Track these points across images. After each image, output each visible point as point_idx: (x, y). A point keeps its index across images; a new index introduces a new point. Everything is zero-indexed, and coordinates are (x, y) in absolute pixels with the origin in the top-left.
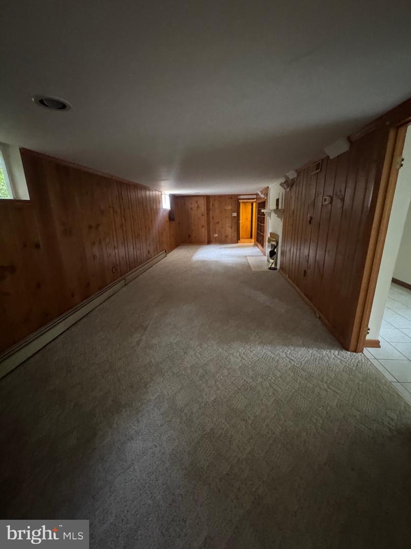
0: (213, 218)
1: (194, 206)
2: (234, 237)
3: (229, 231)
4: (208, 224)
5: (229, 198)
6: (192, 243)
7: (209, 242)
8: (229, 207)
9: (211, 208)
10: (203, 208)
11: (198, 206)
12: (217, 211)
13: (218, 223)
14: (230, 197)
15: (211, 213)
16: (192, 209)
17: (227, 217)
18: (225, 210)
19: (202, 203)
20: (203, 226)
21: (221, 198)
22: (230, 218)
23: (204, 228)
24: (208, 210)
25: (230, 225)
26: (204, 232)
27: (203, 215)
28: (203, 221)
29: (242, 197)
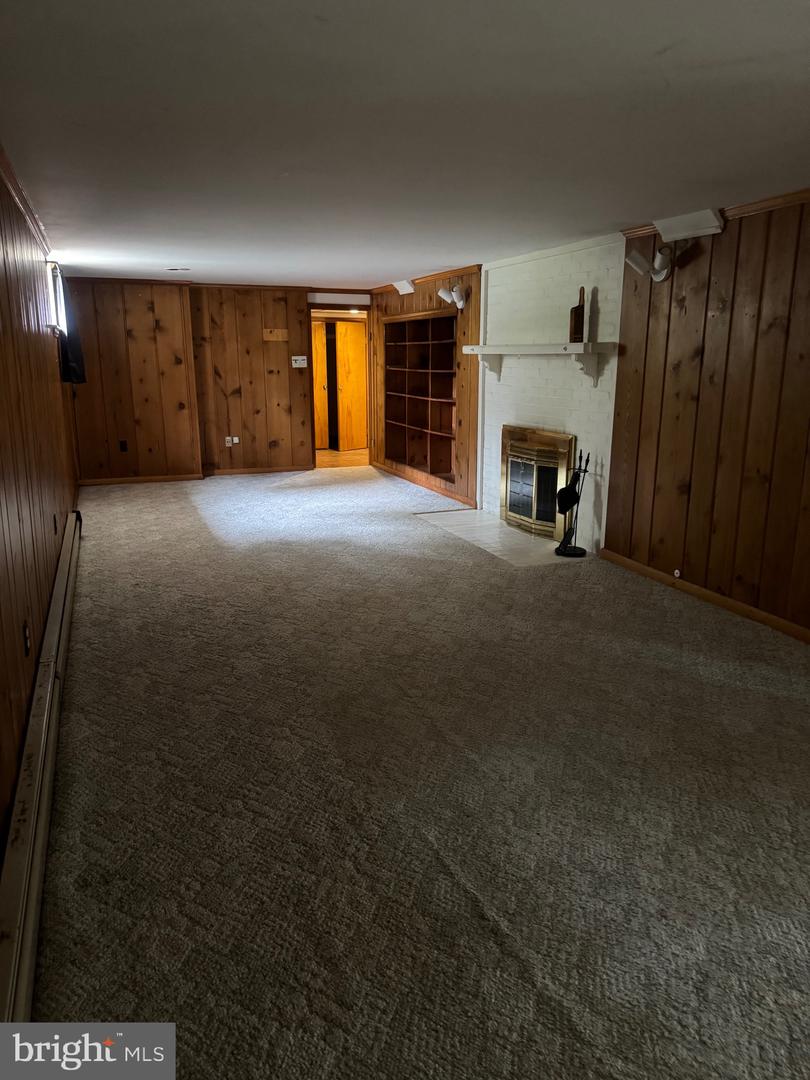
0: (217, 373)
1: (140, 321)
2: (302, 444)
3: (281, 424)
4: (201, 395)
5: (277, 300)
6: (136, 474)
7: (209, 468)
8: (278, 335)
9: (207, 333)
10: (178, 335)
11: (157, 322)
12: (233, 348)
13: (238, 392)
14: (280, 294)
15: (208, 350)
16: (129, 333)
17: (271, 372)
18: (266, 343)
19: (174, 313)
20: (181, 406)
21: (243, 296)
22: (285, 374)
23: (186, 412)
24: (199, 341)
25: (285, 402)
26: (184, 431)
27: (178, 361)
28: (181, 383)
29: (320, 298)
